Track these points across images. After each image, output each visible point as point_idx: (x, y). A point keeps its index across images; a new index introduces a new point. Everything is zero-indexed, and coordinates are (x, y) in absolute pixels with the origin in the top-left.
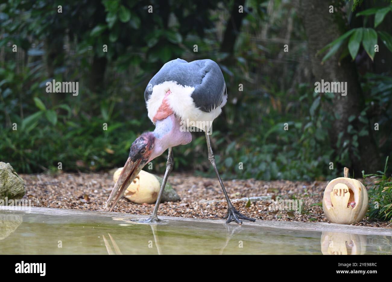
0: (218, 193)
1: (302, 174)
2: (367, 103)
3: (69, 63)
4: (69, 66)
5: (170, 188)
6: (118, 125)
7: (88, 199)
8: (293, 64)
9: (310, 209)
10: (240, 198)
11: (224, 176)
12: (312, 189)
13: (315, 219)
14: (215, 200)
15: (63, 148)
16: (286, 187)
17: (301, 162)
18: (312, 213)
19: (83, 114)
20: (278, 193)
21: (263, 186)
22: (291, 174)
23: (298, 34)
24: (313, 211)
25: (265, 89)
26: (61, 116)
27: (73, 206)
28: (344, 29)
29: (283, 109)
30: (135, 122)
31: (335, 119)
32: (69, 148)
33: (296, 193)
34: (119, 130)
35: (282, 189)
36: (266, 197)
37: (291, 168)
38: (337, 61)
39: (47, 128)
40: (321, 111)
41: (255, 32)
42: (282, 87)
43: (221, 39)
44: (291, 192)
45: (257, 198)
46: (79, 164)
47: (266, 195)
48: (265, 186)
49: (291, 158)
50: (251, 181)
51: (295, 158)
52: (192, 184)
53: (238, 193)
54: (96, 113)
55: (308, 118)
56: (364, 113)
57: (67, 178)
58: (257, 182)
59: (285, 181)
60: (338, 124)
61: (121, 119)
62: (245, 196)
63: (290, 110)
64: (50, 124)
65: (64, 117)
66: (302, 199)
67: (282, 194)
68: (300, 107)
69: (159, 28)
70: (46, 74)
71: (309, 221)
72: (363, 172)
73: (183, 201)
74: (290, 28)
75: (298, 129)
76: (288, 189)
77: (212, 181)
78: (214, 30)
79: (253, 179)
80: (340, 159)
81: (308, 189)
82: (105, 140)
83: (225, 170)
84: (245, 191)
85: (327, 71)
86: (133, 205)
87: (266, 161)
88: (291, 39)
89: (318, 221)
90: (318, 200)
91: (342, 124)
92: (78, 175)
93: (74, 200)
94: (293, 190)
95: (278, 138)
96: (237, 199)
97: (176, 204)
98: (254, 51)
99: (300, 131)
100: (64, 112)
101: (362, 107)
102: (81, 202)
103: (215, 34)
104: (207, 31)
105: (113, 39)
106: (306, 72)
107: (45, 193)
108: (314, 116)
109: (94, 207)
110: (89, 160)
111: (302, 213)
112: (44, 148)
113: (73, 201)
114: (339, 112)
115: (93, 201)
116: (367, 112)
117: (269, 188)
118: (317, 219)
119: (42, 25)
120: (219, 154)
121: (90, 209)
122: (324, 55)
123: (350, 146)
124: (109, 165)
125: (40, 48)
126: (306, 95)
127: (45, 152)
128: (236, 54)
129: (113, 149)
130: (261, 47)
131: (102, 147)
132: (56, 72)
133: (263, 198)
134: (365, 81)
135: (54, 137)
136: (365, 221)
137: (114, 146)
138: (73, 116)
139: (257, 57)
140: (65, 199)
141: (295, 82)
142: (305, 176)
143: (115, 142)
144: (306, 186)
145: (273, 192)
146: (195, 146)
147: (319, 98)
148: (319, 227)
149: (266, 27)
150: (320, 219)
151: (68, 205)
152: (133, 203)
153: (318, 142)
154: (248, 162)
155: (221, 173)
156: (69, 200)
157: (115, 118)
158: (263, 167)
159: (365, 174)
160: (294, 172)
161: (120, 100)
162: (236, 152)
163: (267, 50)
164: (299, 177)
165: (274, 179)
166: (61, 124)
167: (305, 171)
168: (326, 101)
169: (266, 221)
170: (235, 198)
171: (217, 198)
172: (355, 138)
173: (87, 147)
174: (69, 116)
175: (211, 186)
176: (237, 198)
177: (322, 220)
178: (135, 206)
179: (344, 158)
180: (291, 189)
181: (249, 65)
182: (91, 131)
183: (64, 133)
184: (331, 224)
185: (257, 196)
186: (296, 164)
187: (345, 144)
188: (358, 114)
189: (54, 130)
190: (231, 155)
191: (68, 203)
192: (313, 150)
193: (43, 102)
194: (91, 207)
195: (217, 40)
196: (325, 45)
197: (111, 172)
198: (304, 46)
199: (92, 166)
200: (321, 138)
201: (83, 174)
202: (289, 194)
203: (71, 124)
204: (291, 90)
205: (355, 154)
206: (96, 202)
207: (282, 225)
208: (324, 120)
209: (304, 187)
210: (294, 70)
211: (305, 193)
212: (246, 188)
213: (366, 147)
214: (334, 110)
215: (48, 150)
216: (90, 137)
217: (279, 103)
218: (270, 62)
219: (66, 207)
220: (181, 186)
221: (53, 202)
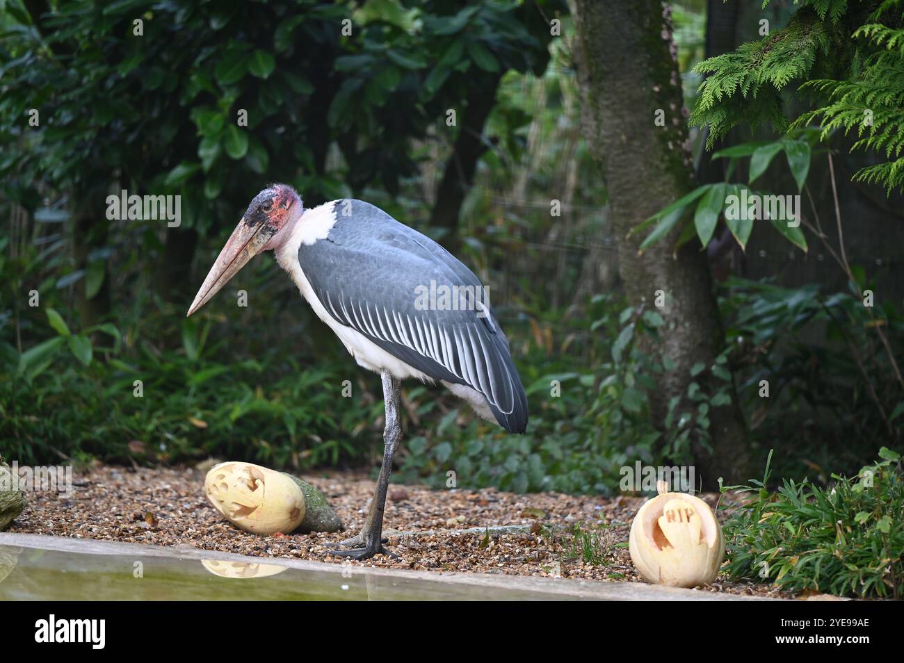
0: (420, 517)
1: (593, 480)
2: (729, 339)
3: (118, 239)
4: (119, 246)
5: (322, 504)
6: (218, 369)
7: (155, 522)
8: (578, 254)
9: (609, 554)
10: (466, 526)
11: (433, 480)
12: (614, 512)
13: (620, 574)
14: (414, 530)
15: (103, 414)
16: (560, 509)
17: (592, 457)
18: (613, 563)
19: (145, 345)
20: (542, 520)
21: (513, 504)
22: (569, 479)
23: (588, 193)
24: (616, 559)
25: (520, 305)
26: (100, 349)
27: (122, 534)
28: (686, 186)
29: (557, 346)
30: (251, 364)
31: (664, 370)
32: (115, 413)
33: (582, 521)
34: (218, 379)
35: (551, 511)
36: (520, 527)
37: (571, 468)
38: (670, 252)
39: (71, 373)
40: (635, 352)
41: (502, 185)
42: (555, 300)
43: (431, 198)
44: (570, 517)
45: (500, 528)
46: (135, 448)
47: (520, 523)
48: (517, 504)
49: (571, 446)
50: (489, 493)
51: (577, 447)
52: (368, 496)
53: (462, 518)
54: (173, 344)
55: (608, 366)
56: (722, 359)
57: (110, 477)
58: (500, 495)
59: (557, 494)
60: (670, 381)
61: (223, 357)
62: (477, 524)
63: (570, 350)
64: (78, 364)
65: (106, 351)
66: (595, 533)
67: (553, 521)
68: (590, 342)
69: (307, 172)
70: (72, 261)
71: (609, 579)
72: (720, 480)
73: (348, 532)
74: (572, 180)
75: (586, 388)
76: (565, 511)
77: (408, 490)
78: (420, 180)
79: (492, 489)
80: (671, 452)
81: (606, 512)
82: (190, 400)
83: (435, 469)
84: (475, 512)
85: (649, 269)
86: (245, 536)
87: (519, 453)
88: (573, 203)
89: (626, 579)
90: (626, 535)
91: (677, 380)
92: (134, 472)
93: (125, 523)
94: (574, 514)
95: (545, 405)
96: (459, 531)
97: (335, 537)
98: (499, 226)
99: (589, 392)
100: (107, 340)
101: (717, 346)
102: (140, 528)
103: (419, 188)
104: (403, 181)
105: (211, 193)
106: (604, 271)
107: (64, 508)
108: (620, 363)
109: (166, 538)
110: (155, 439)
111: (594, 562)
112: (63, 414)
113: (123, 526)
114: (672, 356)
115: (163, 526)
116: (728, 356)
117: (526, 508)
118: (625, 576)
119: (66, 159)
120: (423, 435)
121: (158, 542)
122: (644, 238)
123: (692, 425)
124: (196, 452)
125: (61, 208)
126: (605, 319)
127: (65, 422)
128: (463, 231)
129: (204, 419)
130: (513, 218)
131: (182, 413)
132: (92, 257)
133: (514, 529)
134: (724, 292)
135: (84, 390)
136: (722, 582)
137: (207, 412)
138: (124, 349)
139: (504, 239)
140: (107, 519)
141: (581, 292)
142: (599, 486)
143: (209, 404)
144: (601, 506)
145: (534, 517)
146: (375, 419)
147: (632, 325)
148: (630, 592)
149: (523, 176)
150: (631, 575)
151: (112, 534)
152: (247, 531)
153: (626, 415)
154: (482, 453)
155: (425, 475)
156: (113, 523)
157: (211, 355)
158: (513, 463)
159: (724, 484)
160: (576, 476)
161: (222, 318)
162: (457, 433)
163: (524, 223)
164: (586, 488)
165: (534, 489)
166: (99, 365)
167: (600, 475)
168: (646, 333)
169: (520, 577)
170: (456, 527)
171: (419, 527)
172: (704, 409)
173: (151, 412)
174: (116, 350)
175: (406, 502)
176: (459, 529)
177: (634, 578)
178: (249, 538)
179: (680, 451)
180: (572, 511)
181: (488, 253)
182: (161, 381)
183: (105, 385)
184: (653, 586)
185: (500, 523)
186: (581, 459)
187: (683, 421)
188: (710, 361)
189: (85, 376)
190: (448, 437)
191: (113, 530)
192: (615, 433)
193: (65, 318)
194: (159, 538)
195: (423, 200)
196: (646, 217)
197: (201, 466)
198: (600, 217)
199: (160, 451)
200: (635, 408)
201: (143, 469)
202: (567, 522)
203: (120, 365)
204: (572, 308)
205: (703, 443)
206: (170, 527)
207: (554, 586)
208: (640, 371)
209: (597, 508)
210: (579, 266)
211: (599, 522)
212: (477, 508)
213: (725, 430)
214: (661, 351)
215: (73, 419)
216: (160, 394)
217: (547, 333)
218: (531, 247)
219: (109, 536)
220: (345, 500)
221: (81, 527)
